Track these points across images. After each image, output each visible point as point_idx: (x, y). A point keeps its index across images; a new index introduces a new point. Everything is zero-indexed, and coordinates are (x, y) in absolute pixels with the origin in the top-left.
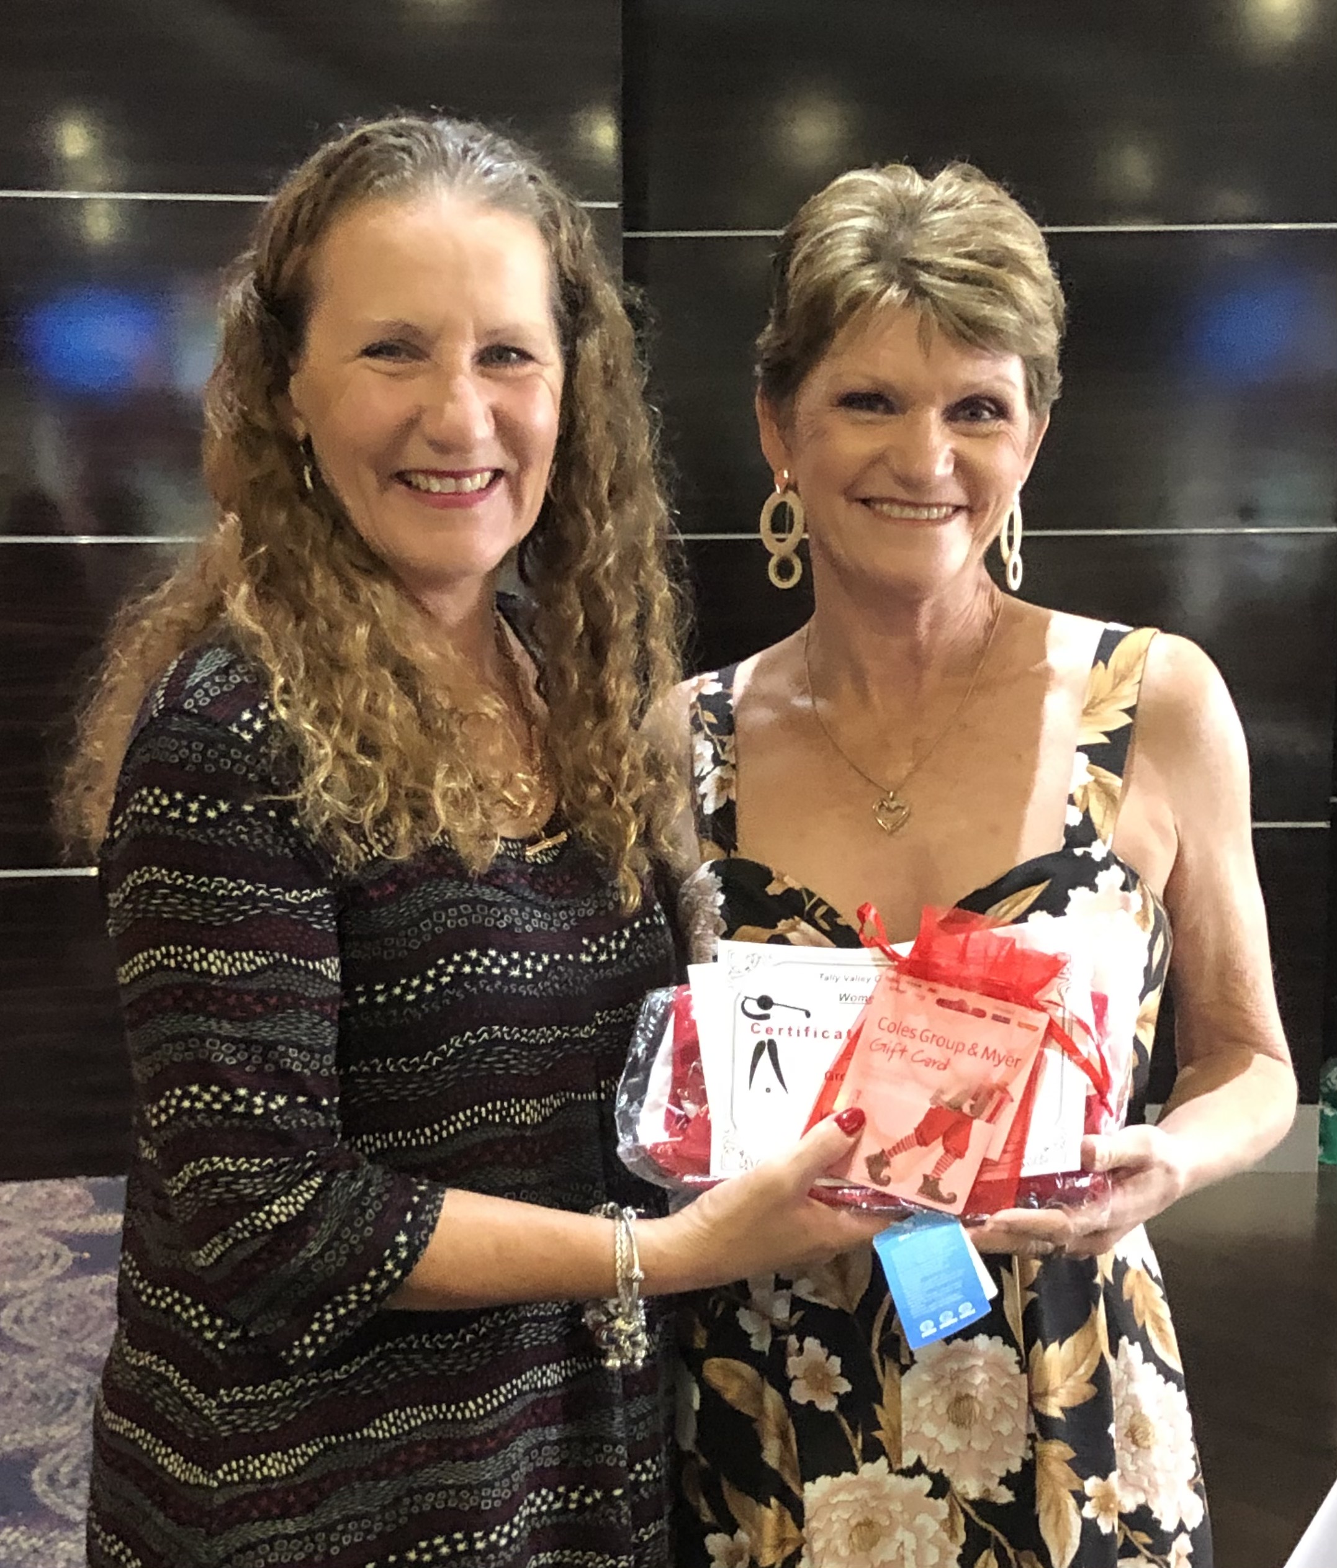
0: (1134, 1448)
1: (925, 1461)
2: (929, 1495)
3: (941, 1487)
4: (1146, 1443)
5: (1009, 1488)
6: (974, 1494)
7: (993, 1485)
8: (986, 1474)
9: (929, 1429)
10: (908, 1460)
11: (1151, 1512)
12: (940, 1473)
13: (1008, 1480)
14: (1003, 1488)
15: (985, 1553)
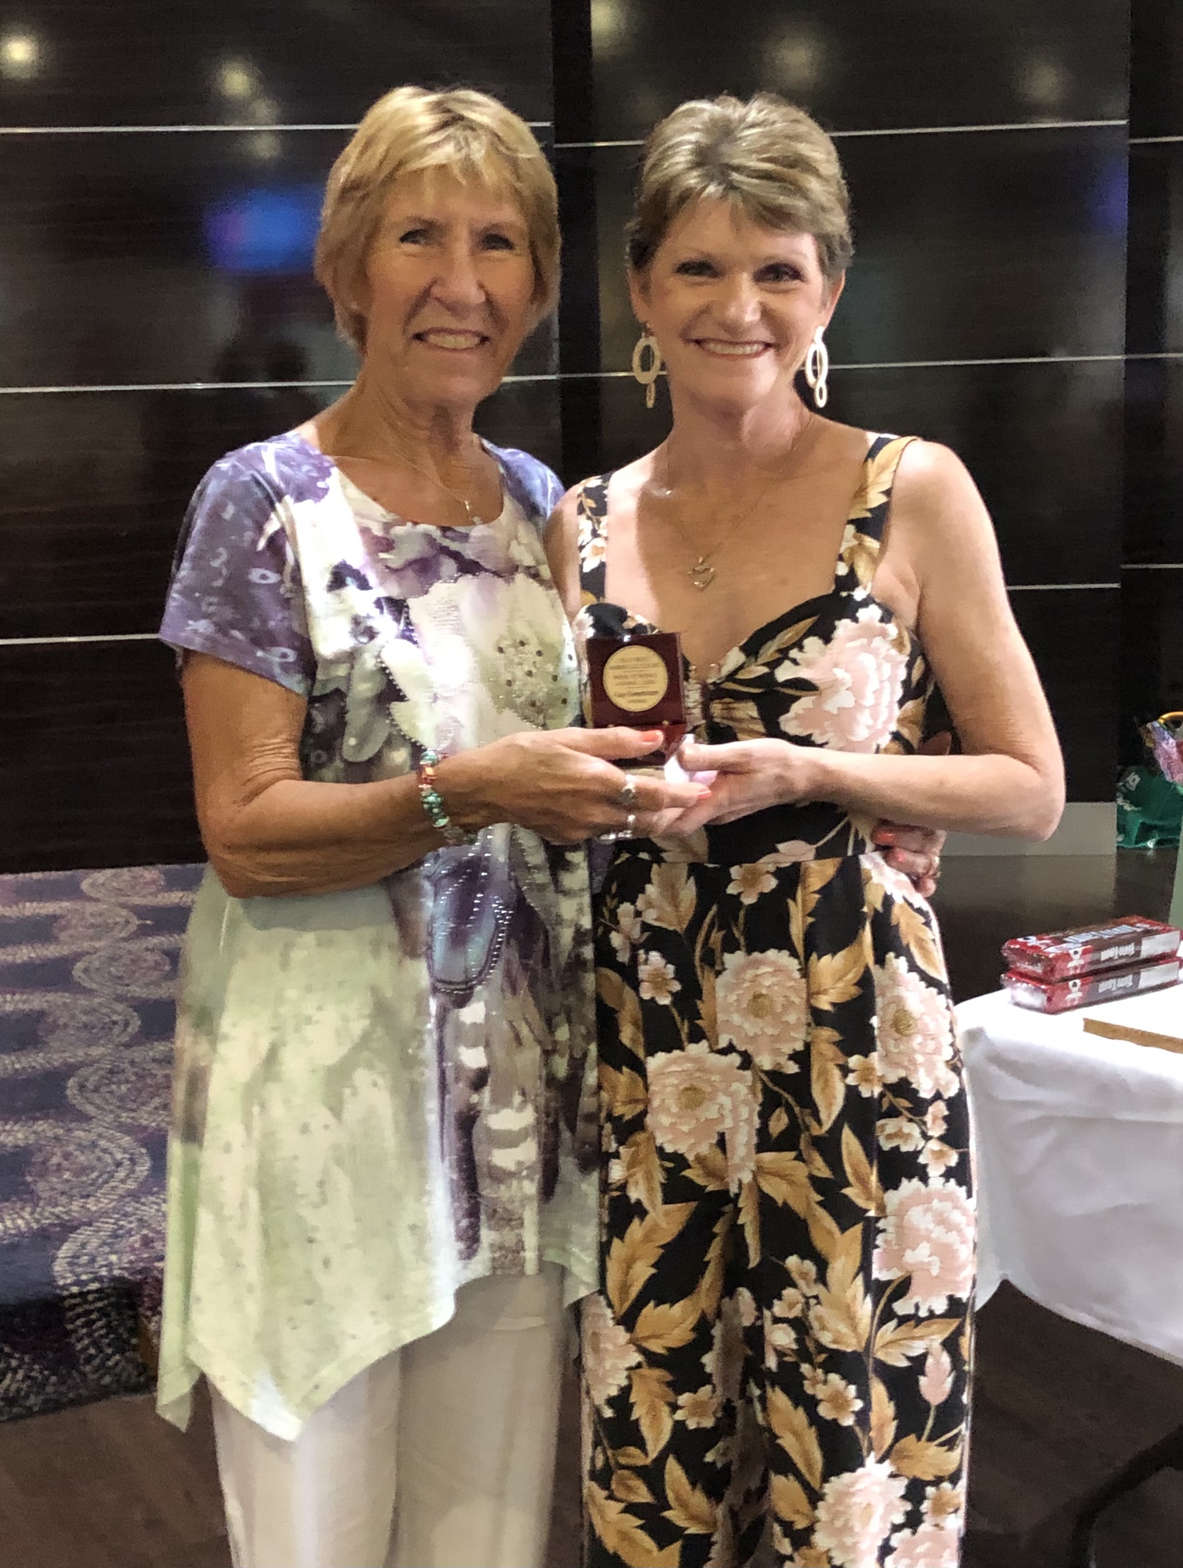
0: (897, 1035)
1: (735, 1042)
2: (739, 1068)
3: (747, 1062)
4: (907, 1032)
5: (796, 1062)
6: (767, 1065)
7: (783, 1060)
8: (777, 1052)
9: (736, 1019)
10: (723, 1043)
11: (910, 1084)
12: (746, 1051)
13: (795, 1057)
14: (791, 1063)
15: (778, 1111)
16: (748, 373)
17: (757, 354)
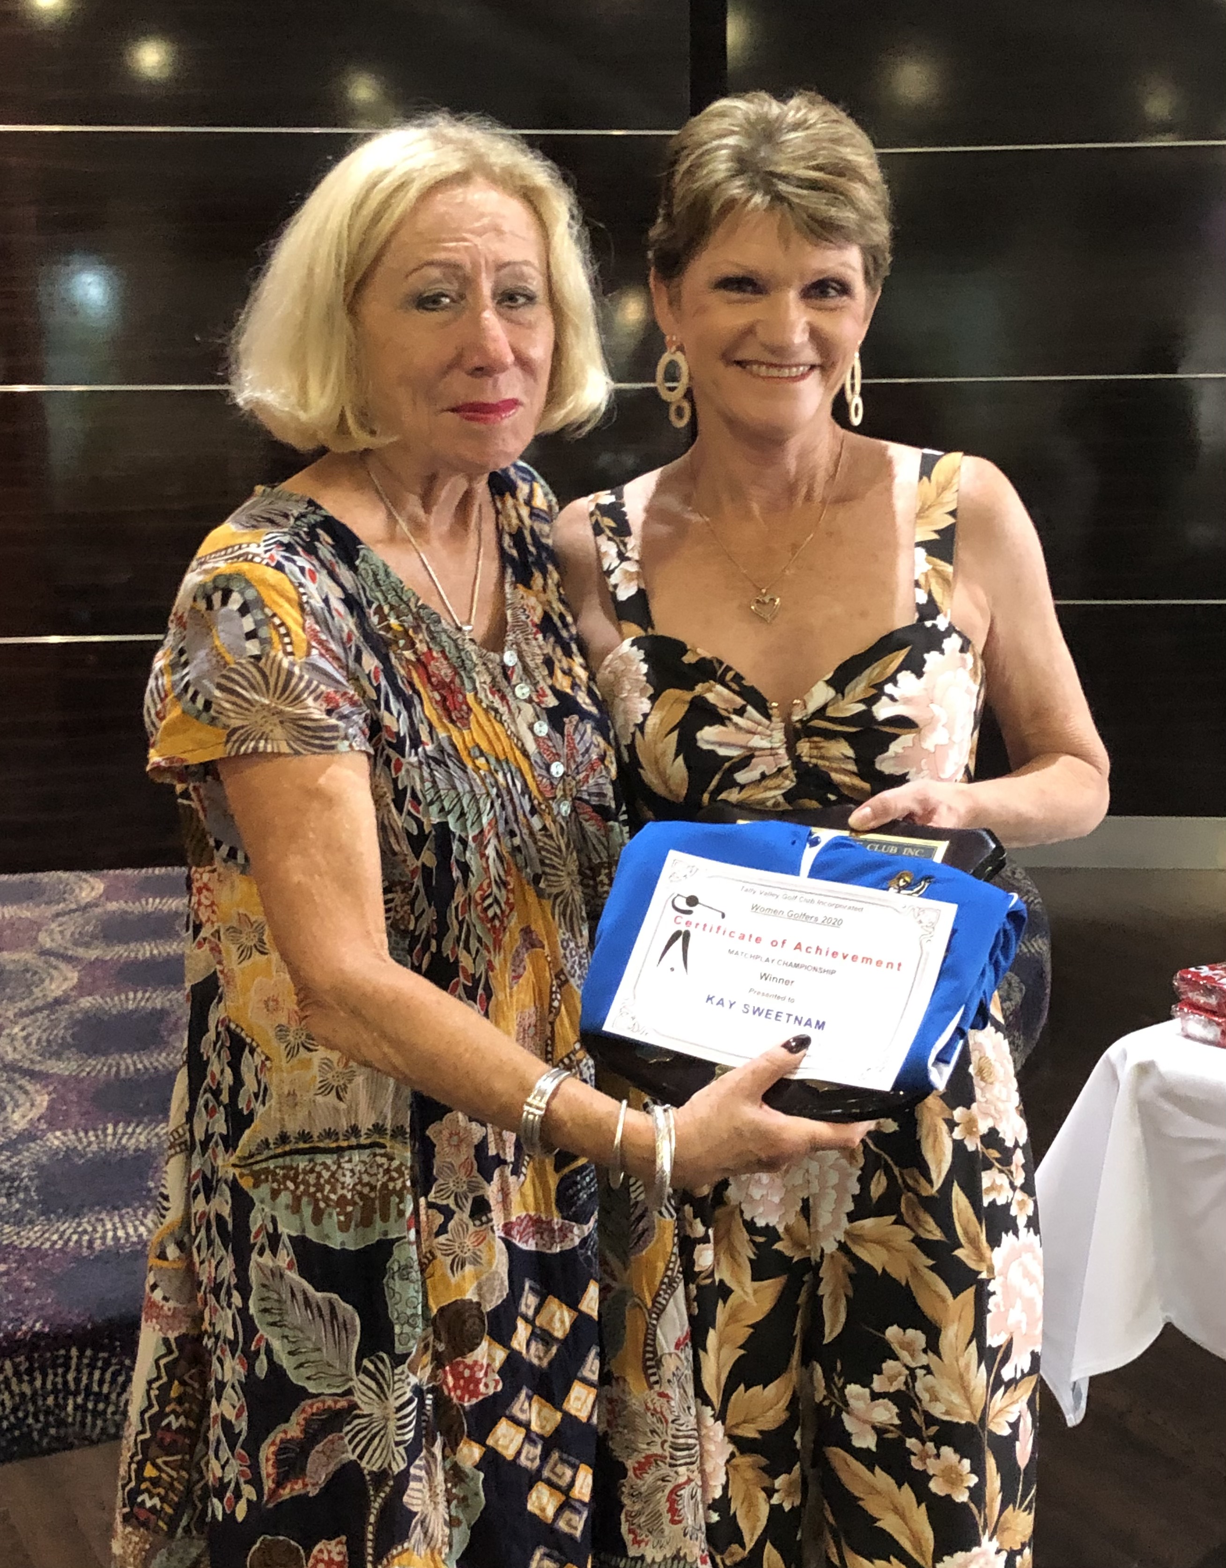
0: (983, 1084)
4: (990, 1080)
11: (997, 1133)
15: (878, 1174)
16: (794, 396)
17: (803, 376)
